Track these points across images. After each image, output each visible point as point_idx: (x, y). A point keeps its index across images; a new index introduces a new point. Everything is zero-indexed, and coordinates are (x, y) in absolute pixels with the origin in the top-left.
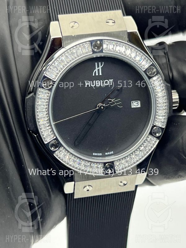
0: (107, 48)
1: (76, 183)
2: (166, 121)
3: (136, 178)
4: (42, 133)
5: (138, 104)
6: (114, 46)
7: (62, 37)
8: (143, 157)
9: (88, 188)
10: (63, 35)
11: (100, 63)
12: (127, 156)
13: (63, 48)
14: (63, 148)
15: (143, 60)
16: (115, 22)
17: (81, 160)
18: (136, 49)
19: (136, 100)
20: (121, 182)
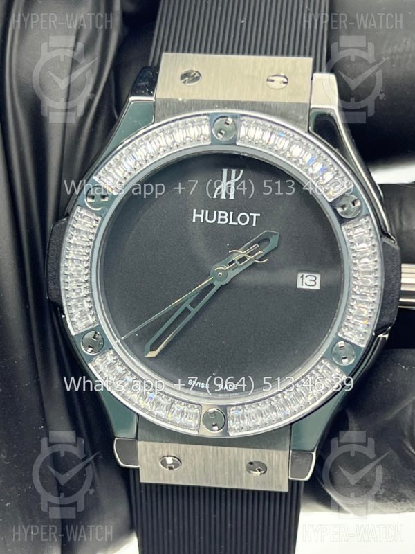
2: (371, 331)
5: (315, 281)
7: (154, 100)
10: (157, 97)
11: (234, 171)
12: (264, 400)
13: (153, 123)
16: (287, 83)
19: (310, 271)
20: (252, 463)
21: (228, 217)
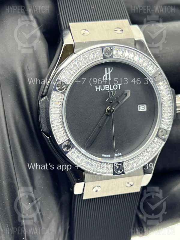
0: (117, 54)
1: (86, 183)
2: (171, 124)
3: (142, 178)
4: (56, 134)
5: (144, 107)
6: (123, 52)
7: (74, 44)
8: (150, 158)
9: (96, 188)
10: (75, 42)
11: (109, 69)
12: (135, 157)
13: (75, 53)
14: (75, 149)
15: (150, 66)
16: (122, 31)
17: (92, 161)
18: (144, 55)
19: (142, 104)
20: (128, 183)
21: (109, 87)
